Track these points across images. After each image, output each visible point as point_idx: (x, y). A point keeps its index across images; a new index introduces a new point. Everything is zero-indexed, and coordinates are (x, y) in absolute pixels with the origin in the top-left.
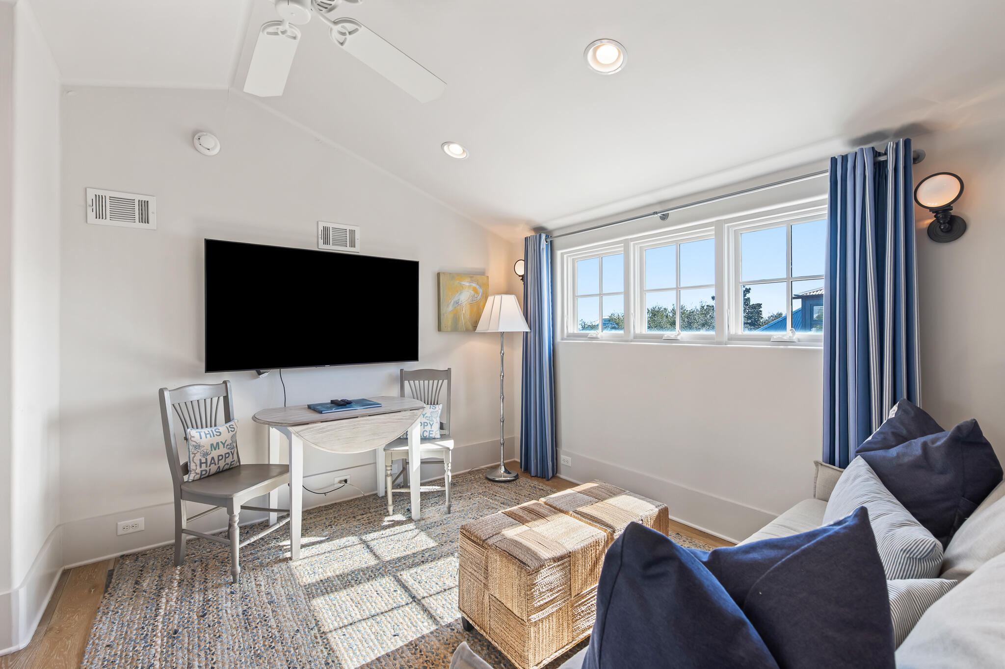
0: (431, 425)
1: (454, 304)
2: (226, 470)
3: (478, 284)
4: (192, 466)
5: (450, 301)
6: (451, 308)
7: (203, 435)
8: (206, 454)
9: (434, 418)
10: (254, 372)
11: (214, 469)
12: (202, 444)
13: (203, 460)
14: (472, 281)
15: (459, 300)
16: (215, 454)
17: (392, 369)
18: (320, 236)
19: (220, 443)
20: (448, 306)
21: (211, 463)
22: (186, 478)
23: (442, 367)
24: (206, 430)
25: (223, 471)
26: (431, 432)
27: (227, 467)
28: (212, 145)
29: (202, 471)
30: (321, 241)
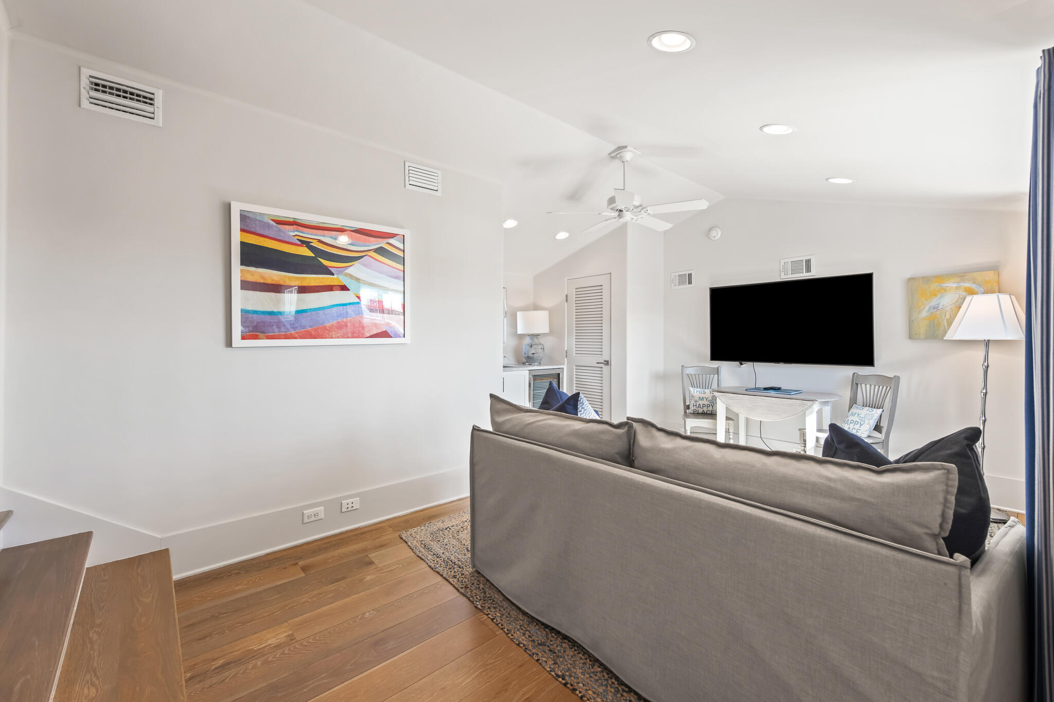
0: (861, 425)
1: (929, 310)
2: (709, 414)
3: (974, 282)
4: (691, 406)
5: (923, 307)
6: (924, 314)
7: (695, 391)
8: (696, 401)
10: (738, 363)
11: (700, 411)
12: (695, 396)
13: (695, 404)
14: (964, 281)
15: (939, 304)
16: (701, 403)
17: (844, 373)
18: (781, 270)
19: (704, 398)
20: (920, 312)
21: (698, 407)
22: (688, 411)
23: (891, 375)
24: (698, 390)
25: (704, 413)
26: (858, 431)
27: (708, 412)
28: (717, 234)
29: (694, 409)
30: (783, 274)
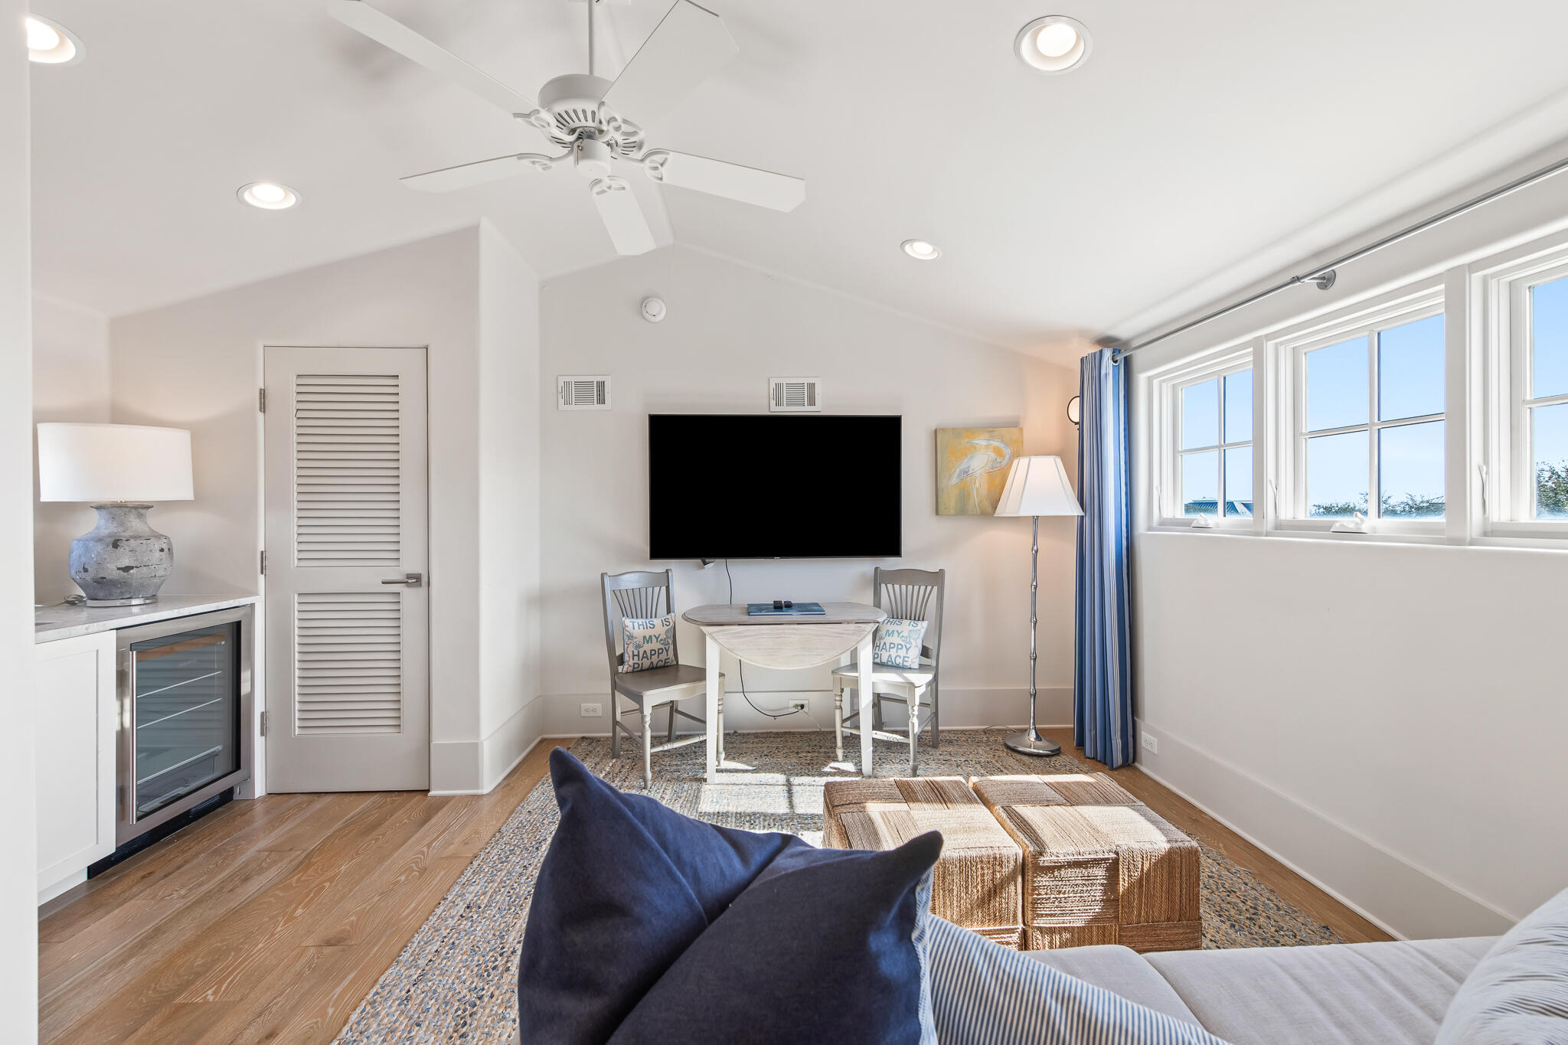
0: (908, 650)
1: (959, 475)
2: (661, 667)
3: (1002, 441)
4: (626, 658)
5: (953, 470)
6: (954, 480)
7: (636, 625)
8: (638, 646)
9: (913, 639)
10: (699, 561)
11: (646, 663)
12: (634, 635)
13: (636, 653)
14: (992, 438)
15: (969, 467)
16: (647, 647)
17: (862, 567)
18: (771, 396)
19: (654, 638)
20: (950, 476)
21: (643, 657)
22: (620, 668)
23: (933, 568)
24: (640, 621)
25: (657, 668)
26: (906, 659)
27: (660, 664)
28: (658, 310)
29: (634, 664)
30: (773, 403)
